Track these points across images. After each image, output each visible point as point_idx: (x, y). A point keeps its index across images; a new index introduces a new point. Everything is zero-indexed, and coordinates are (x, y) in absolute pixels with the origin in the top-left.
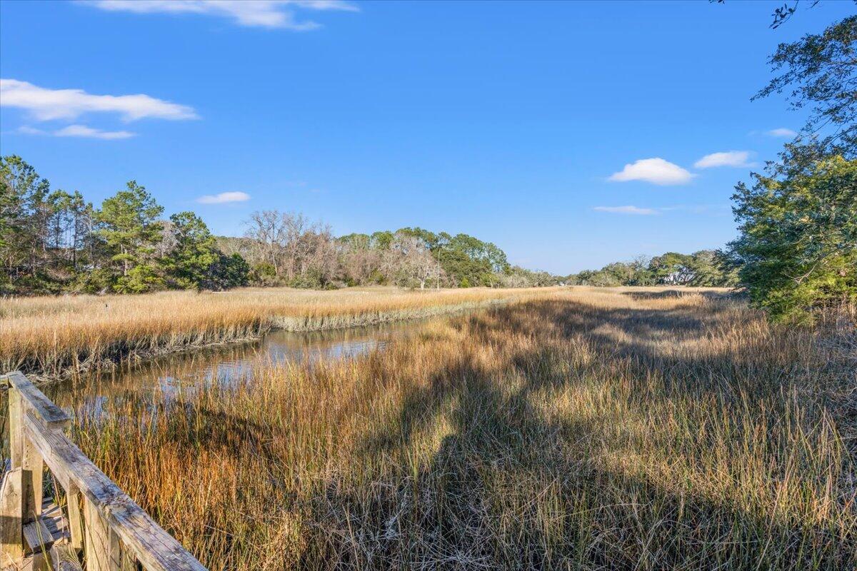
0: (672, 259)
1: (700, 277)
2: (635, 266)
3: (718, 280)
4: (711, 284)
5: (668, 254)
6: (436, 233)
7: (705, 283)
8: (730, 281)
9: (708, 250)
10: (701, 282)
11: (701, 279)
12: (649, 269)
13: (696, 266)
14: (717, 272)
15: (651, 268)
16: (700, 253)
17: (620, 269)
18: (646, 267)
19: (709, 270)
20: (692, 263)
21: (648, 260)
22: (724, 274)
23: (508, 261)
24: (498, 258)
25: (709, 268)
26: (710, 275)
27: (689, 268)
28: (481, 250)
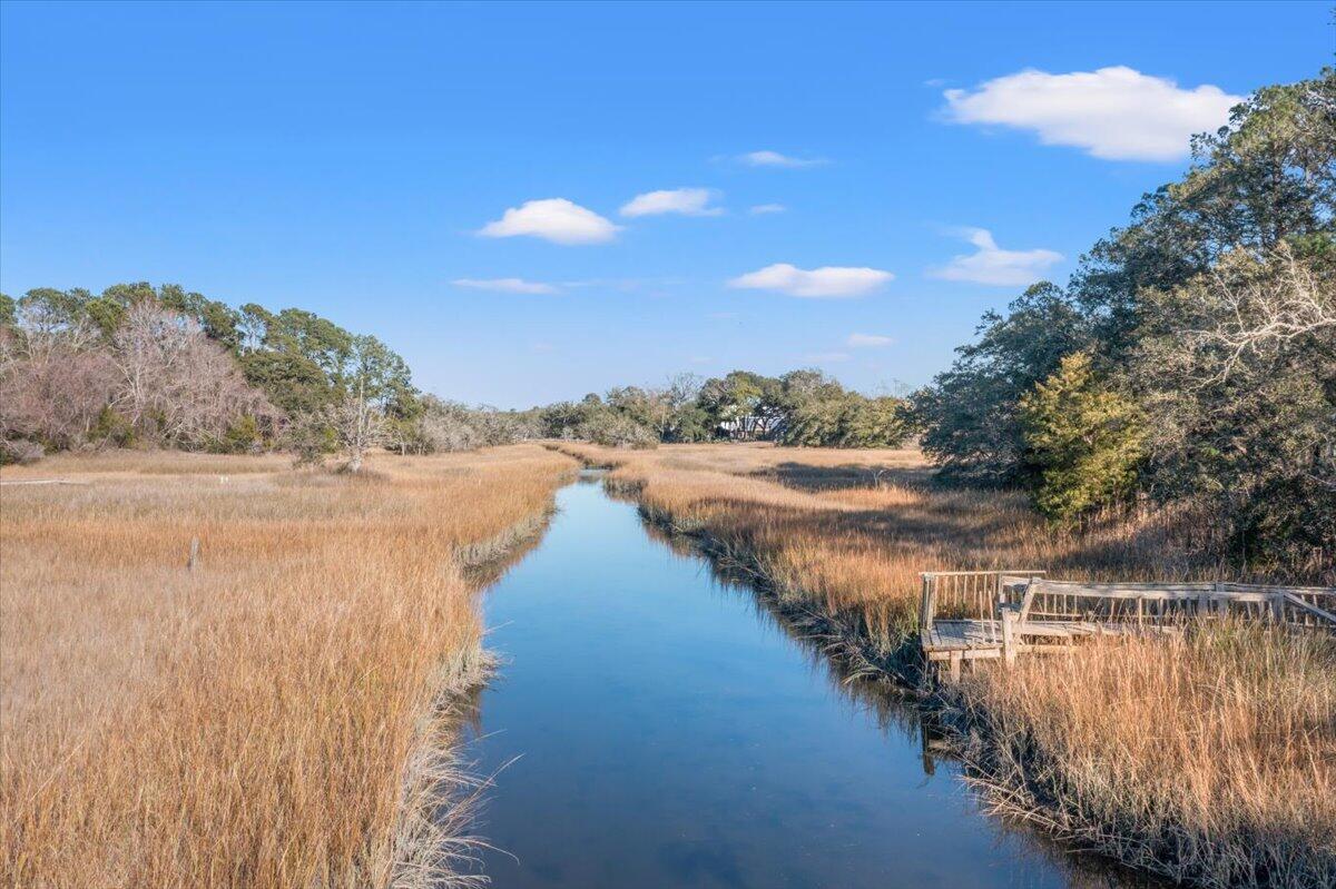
0: (745, 386)
1: (801, 426)
2: (673, 397)
3: (830, 434)
4: (818, 442)
5: (736, 374)
7: (809, 438)
8: (849, 435)
9: (807, 371)
10: (802, 438)
11: (800, 433)
12: (701, 405)
13: (788, 402)
14: (827, 417)
15: (703, 403)
16: (794, 376)
17: (638, 401)
18: (692, 399)
19: (814, 412)
20: (781, 396)
21: (698, 385)
22: (842, 421)
23: (414, 383)
24: (388, 374)
25: (814, 409)
26: (816, 426)
27: (774, 404)
28: (344, 354)
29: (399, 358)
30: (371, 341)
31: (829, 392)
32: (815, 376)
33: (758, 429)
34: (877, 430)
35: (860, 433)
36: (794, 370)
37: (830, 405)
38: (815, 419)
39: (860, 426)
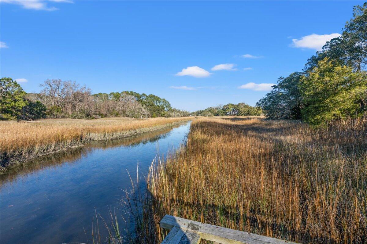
0: (230, 106)
2: (218, 108)
5: (229, 104)
6: (141, 94)
7: (242, 115)
11: (240, 113)
12: (223, 110)
13: (238, 108)
14: (246, 111)
15: (223, 109)
16: (239, 104)
17: (212, 109)
18: (222, 109)
19: (243, 110)
20: (237, 107)
21: (222, 106)
22: (248, 111)
23: (171, 106)
24: (167, 105)
25: (243, 109)
26: (244, 112)
27: (236, 109)
28: (160, 102)
29: (169, 102)
30: (164, 99)
31: (246, 106)
32: (244, 104)
33: (234, 114)
34: (255, 113)
35: (252, 114)
36: (240, 103)
37: (246, 109)
38: (243, 111)
39: (252, 112)
